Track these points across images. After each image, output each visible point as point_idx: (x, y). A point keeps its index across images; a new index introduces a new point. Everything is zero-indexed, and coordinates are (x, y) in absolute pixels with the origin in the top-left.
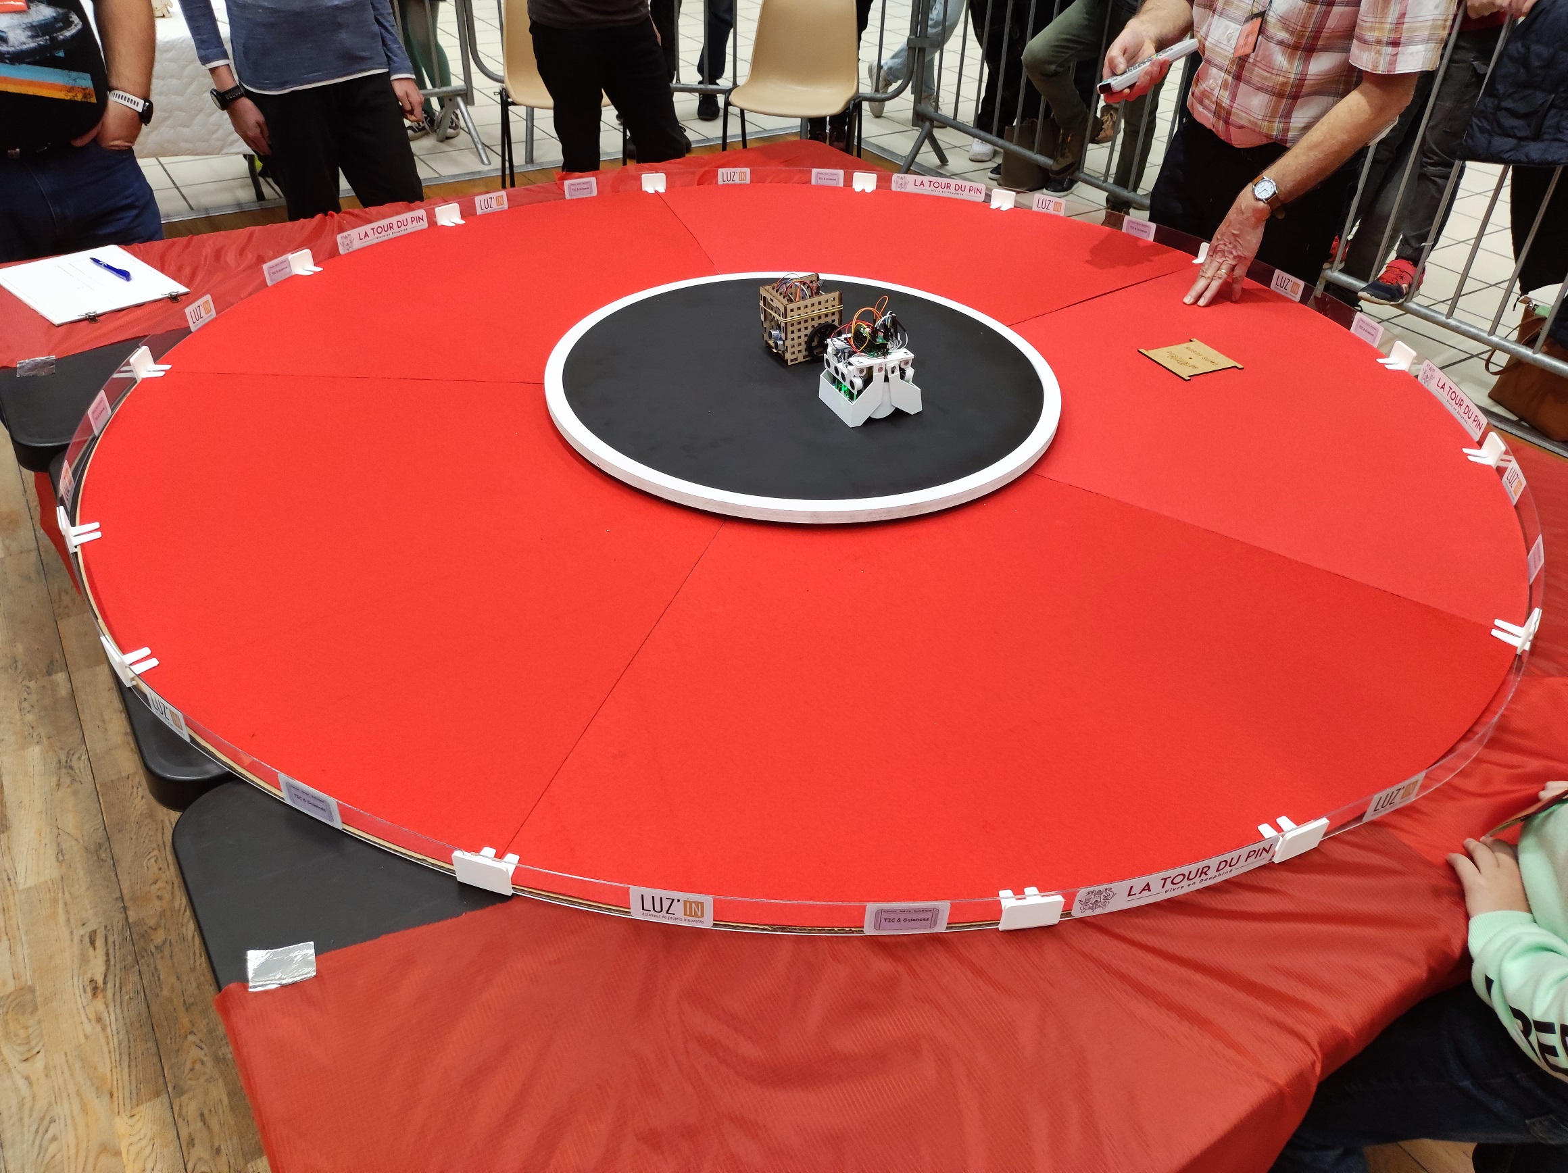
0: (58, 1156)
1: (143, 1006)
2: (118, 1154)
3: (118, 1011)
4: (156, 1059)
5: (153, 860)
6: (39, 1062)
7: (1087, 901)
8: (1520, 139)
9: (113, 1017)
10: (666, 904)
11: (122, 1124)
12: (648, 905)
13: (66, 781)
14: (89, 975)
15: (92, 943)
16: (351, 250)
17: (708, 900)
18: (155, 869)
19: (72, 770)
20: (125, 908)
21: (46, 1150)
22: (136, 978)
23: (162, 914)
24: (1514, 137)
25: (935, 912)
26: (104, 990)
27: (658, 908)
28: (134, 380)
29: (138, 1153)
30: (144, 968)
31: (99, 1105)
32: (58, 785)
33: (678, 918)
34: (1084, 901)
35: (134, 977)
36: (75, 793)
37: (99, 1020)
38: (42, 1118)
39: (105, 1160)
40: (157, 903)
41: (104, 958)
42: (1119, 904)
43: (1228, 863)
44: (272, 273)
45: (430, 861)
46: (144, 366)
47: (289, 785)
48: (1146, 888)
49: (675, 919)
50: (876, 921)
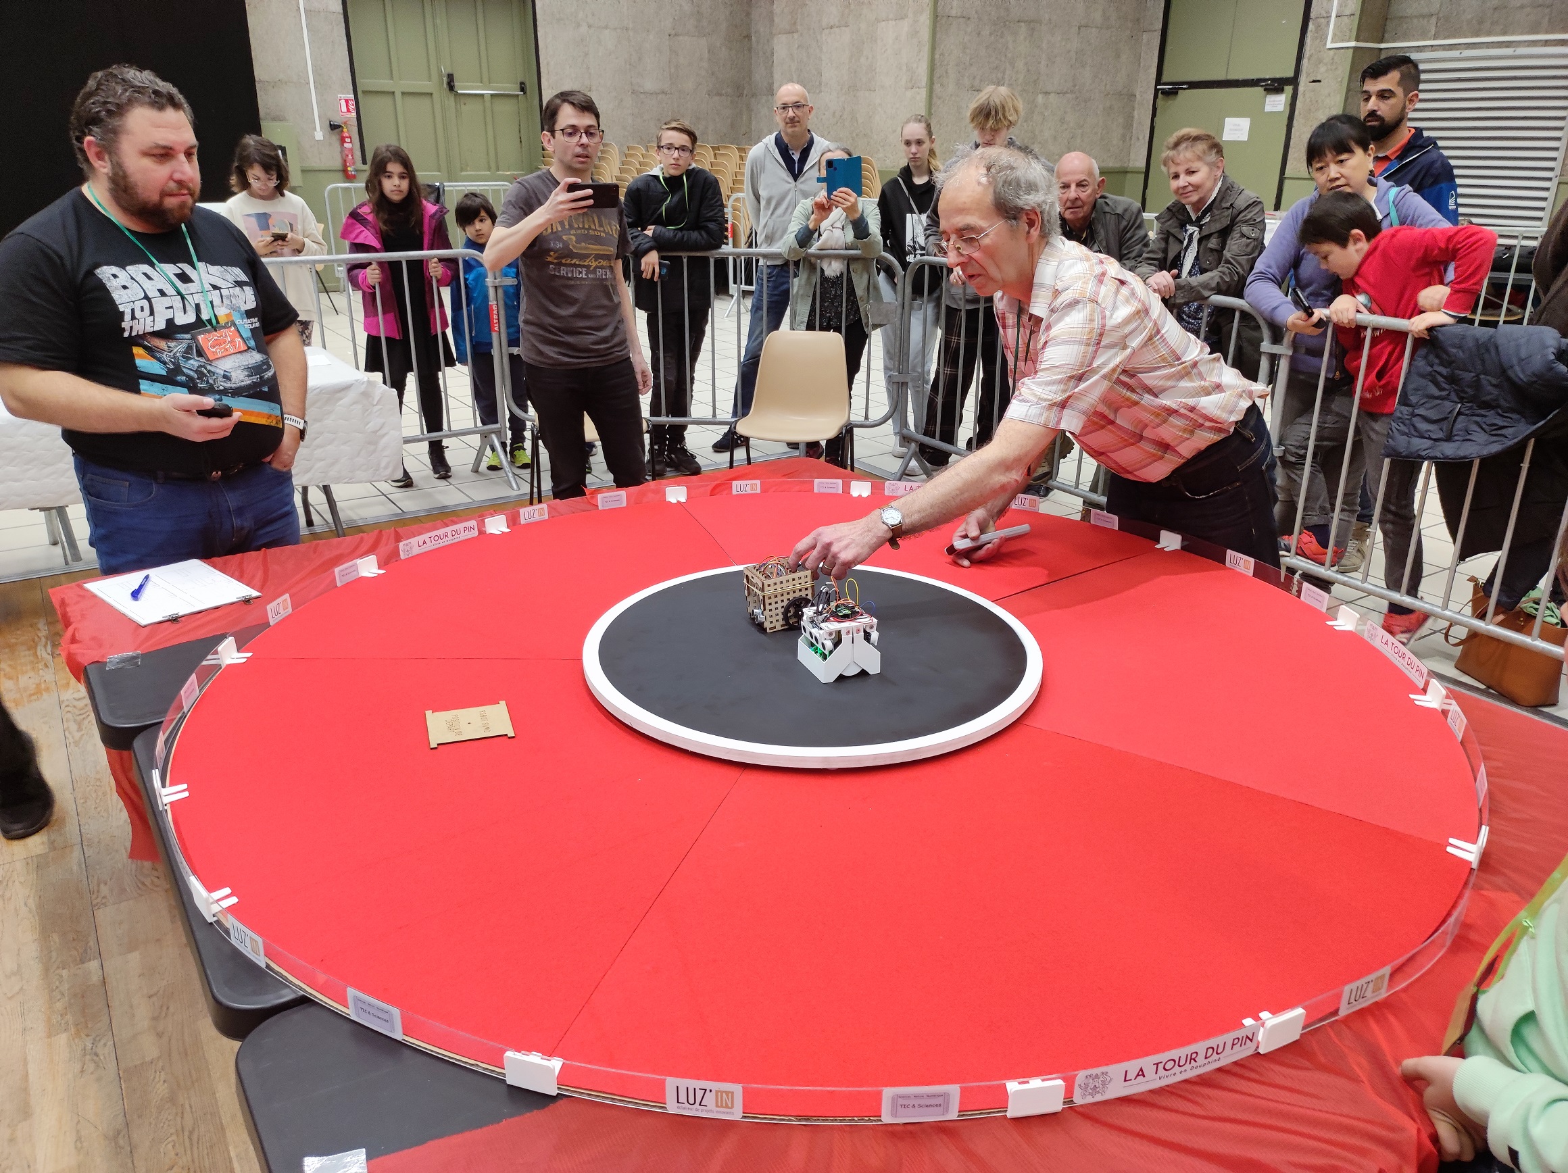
5: (170, 1146)
7: (1087, 1085)
8: (1435, 440)
10: (699, 1094)
12: (683, 1098)
13: (91, 1067)
16: (410, 555)
17: (737, 1089)
18: (172, 1155)
19: (98, 1056)
24: (1430, 438)
25: (945, 1096)
27: (691, 1100)
28: (219, 666)
32: (82, 1072)
33: (711, 1110)
34: (1083, 1085)
36: (99, 1079)
42: (1117, 1090)
43: (1215, 1050)
44: (342, 575)
45: (482, 1066)
46: (229, 654)
47: (357, 999)
48: (1141, 1073)
49: (708, 1111)
50: (893, 1106)
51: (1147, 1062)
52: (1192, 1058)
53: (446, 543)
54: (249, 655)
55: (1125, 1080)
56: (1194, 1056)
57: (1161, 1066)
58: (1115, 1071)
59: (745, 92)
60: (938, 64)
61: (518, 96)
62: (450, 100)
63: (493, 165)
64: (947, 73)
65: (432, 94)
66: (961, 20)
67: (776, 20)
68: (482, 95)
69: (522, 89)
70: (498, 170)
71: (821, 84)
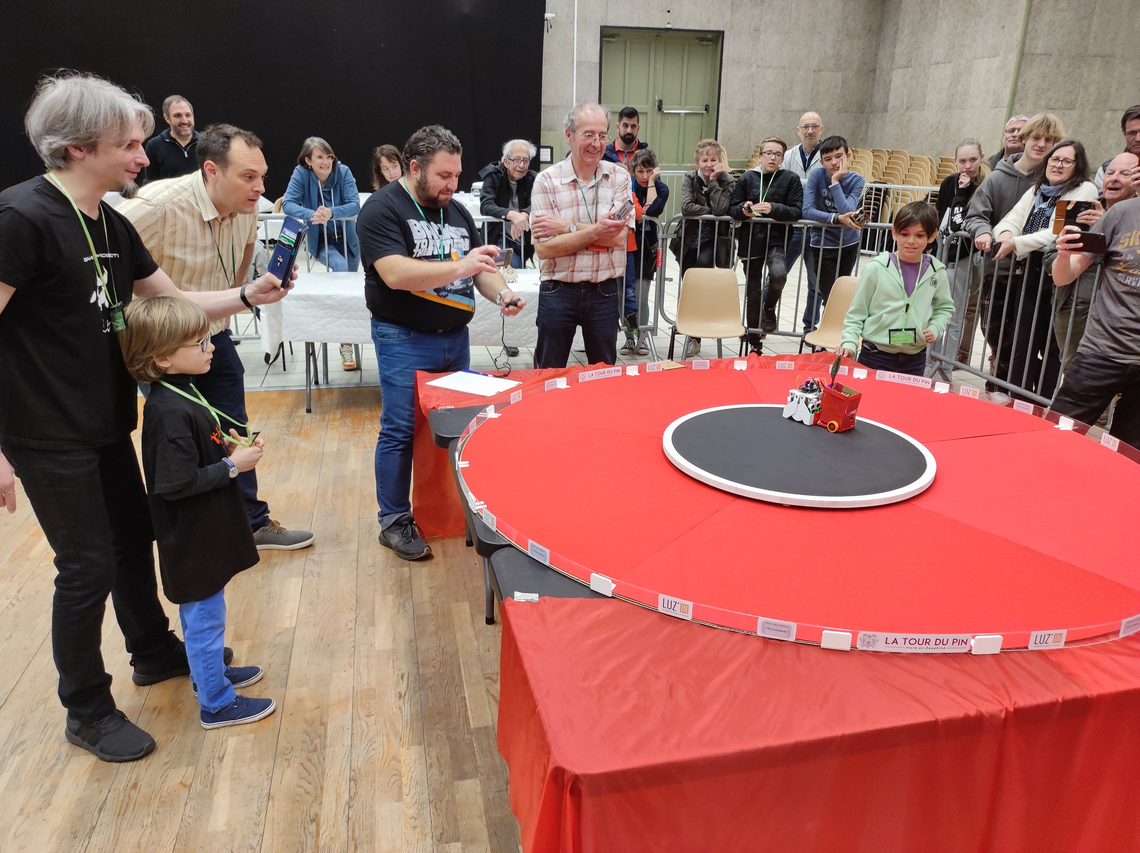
0: (374, 756)
1: (419, 707)
2: (400, 762)
3: (409, 707)
4: (422, 730)
5: (434, 651)
6: (373, 718)
7: (864, 640)
9: (406, 709)
10: (673, 604)
11: (403, 751)
12: (666, 605)
13: (402, 611)
14: (399, 690)
15: (402, 678)
16: (585, 380)
17: (690, 604)
18: (434, 654)
19: (405, 607)
20: (418, 667)
21: (370, 752)
22: (419, 696)
23: (434, 673)
25: (789, 627)
26: (404, 698)
27: (669, 607)
28: (486, 417)
29: (408, 764)
30: (422, 693)
31: (395, 741)
32: (398, 612)
33: (677, 613)
34: (862, 639)
35: (417, 696)
36: (405, 617)
37: (400, 709)
38: (371, 740)
39: (393, 763)
40: (433, 669)
41: (406, 685)
42: (881, 647)
43: (942, 642)
44: (548, 385)
45: (581, 581)
46: (491, 413)
47: (532, 545)
48: (895, 641)
49: (676, 614)
50: (763, 627)
51: (900, 636)
52: (927, 642)
53: (604, 377)
54: (500, 415)
55: (886, 643)
56: (928, 641)
57: (907, 641)
58: (881, 636)
59: (866, 110)
60: (1020, 90)
61: (703, 114)
62: (659, 116)
63: (680, 160)
64: (1026, 96)
65: (647, 113)
66: (1044, 56)
67: (896, 58)
68: (679, 114)
69: (706, 110)
70: (683, 163)
71: (924, 104)
